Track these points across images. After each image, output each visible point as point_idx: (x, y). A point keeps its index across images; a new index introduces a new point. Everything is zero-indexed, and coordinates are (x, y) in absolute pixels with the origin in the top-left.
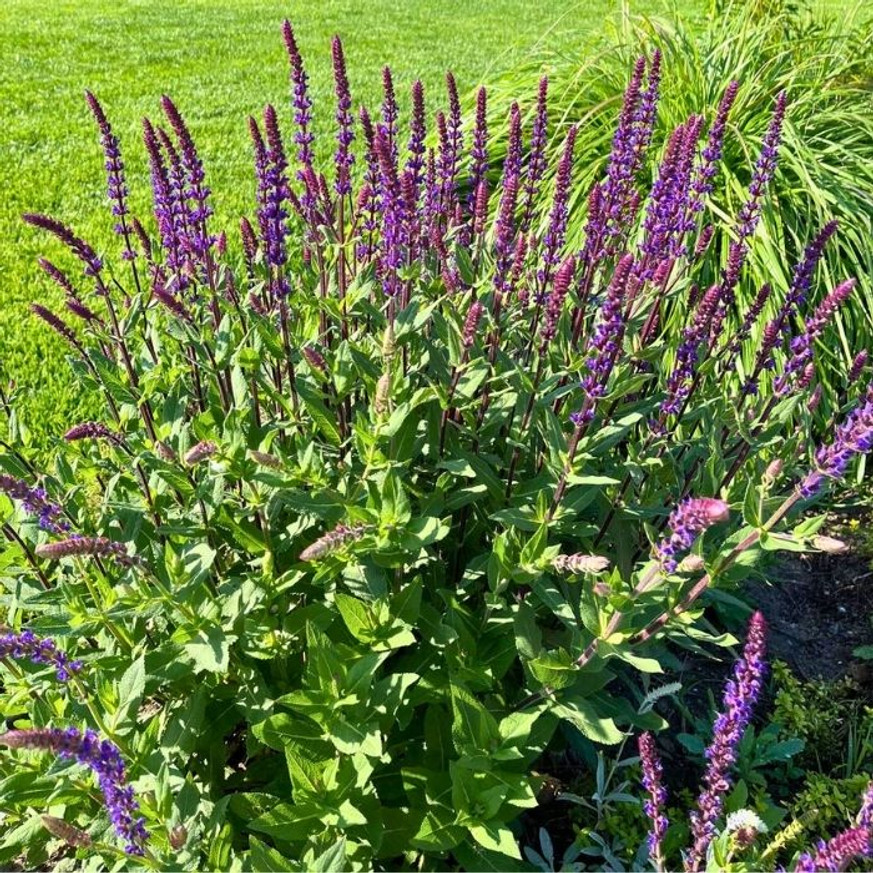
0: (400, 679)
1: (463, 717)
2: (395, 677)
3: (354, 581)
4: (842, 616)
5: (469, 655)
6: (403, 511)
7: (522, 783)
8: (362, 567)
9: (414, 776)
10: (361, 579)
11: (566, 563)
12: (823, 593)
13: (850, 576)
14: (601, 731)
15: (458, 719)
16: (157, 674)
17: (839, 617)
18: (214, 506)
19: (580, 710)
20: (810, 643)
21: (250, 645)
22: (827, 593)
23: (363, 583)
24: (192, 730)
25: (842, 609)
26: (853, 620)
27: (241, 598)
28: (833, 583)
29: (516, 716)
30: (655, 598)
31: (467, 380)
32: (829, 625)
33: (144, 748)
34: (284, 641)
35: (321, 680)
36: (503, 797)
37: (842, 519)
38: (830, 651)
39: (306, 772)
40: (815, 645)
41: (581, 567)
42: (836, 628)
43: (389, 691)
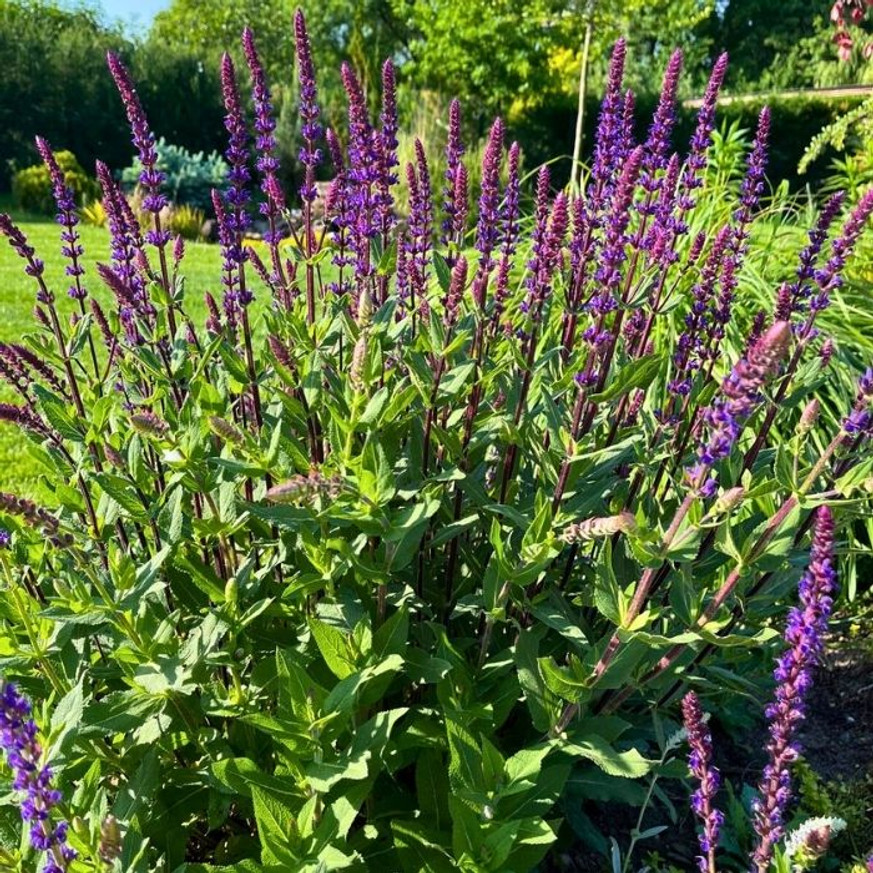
0: (386, 718)
1: (461, 758)
2: (380, 718)
3: (330, 618)
4: (852, 725)
5: (464, 690)
6: (387, 487)
7: (535, 822)
8: (340, 606)
9: (405, 831)
10: (338, 617)
11: (578, 533)
12: (828, 706)
13: (854, 689)
14: (623, 765)
15: (456, 761)
16: (101, 725)
17: (849, 727)
18: (170, 543)
19: (596, 748)
20: (822, 750)
21: (213, 704)
22: (833, 705)
23: (342, 621)
24: (144, 799)
25: (851, 719)
26: (863, 729)
27: (201, 639)
28: (838, 696)
29: (522, 754)
30: (686, 556)
31: (452, 377)
32: (839, 735)
33: (82, 800)
34: (252, 695)
35: (293, 703)
36: (514, 837)
37: (838, 637)
38: (844, 757)
39: (277, 819)
40: (828, 753)
41: (595, 532)
42: (848, 735)
43: (374, 733)
